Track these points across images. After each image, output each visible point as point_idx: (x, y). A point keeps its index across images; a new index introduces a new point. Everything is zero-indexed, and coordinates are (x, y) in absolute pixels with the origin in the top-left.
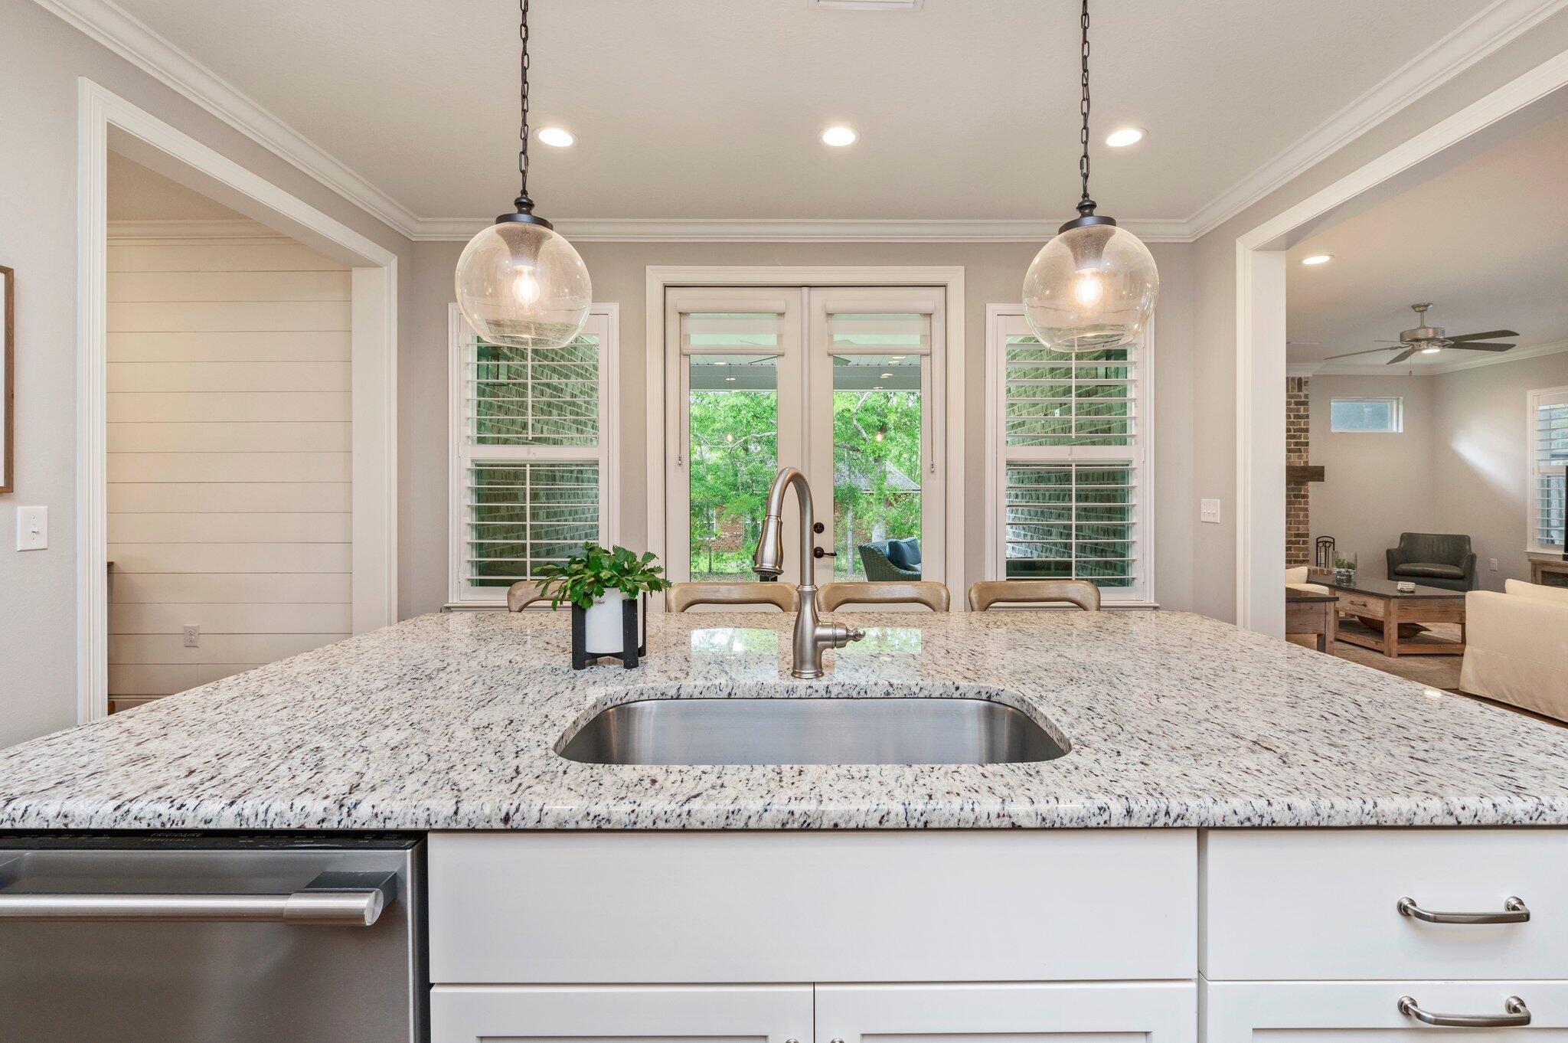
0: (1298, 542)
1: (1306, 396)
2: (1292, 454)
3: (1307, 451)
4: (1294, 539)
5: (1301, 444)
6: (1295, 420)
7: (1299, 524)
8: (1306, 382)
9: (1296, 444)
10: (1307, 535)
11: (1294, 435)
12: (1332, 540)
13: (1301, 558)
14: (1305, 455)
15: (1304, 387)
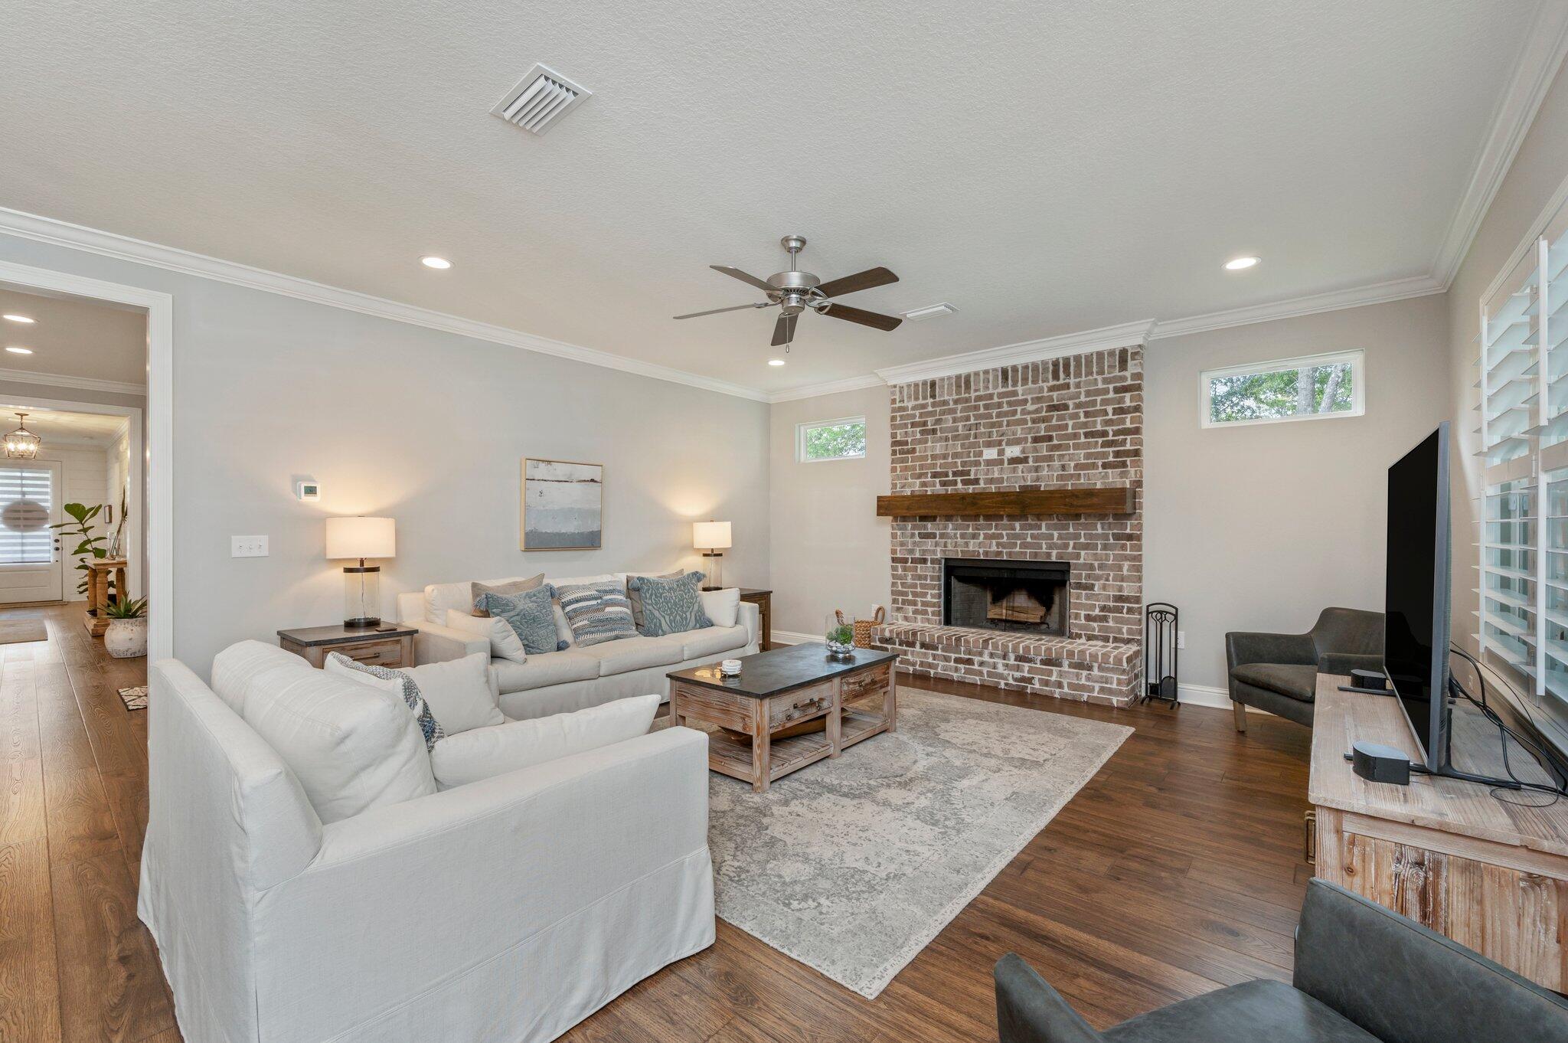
0: (1119, 610)
1: (1138, 376)
2: (1110, 471)
3: (1138, 464)
4: (1111, 604)
5: (1127, 453)
6: (1115, 417)
7: (1122, 581)
8: (1135, 354)
9: (1117, 454)
10: (1138, 600)
11: (1113, 441)
12: (1173, 611)
13: (1126, 636)
14: (1132, 471)
15: (1130, 363)
